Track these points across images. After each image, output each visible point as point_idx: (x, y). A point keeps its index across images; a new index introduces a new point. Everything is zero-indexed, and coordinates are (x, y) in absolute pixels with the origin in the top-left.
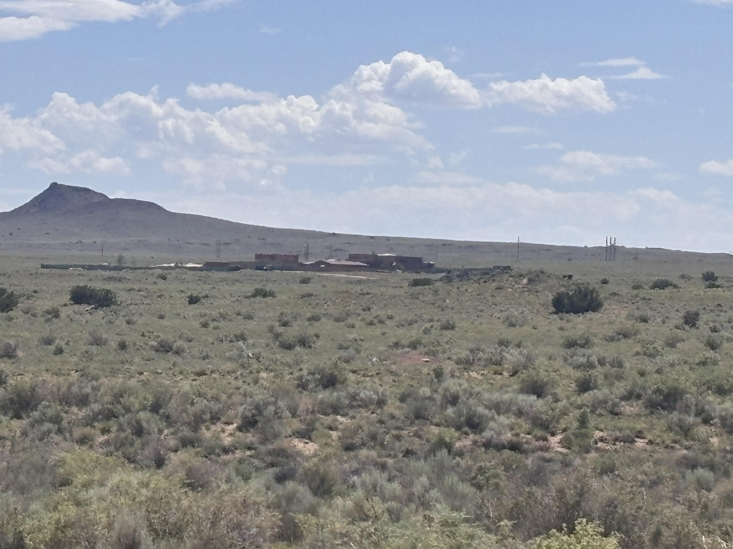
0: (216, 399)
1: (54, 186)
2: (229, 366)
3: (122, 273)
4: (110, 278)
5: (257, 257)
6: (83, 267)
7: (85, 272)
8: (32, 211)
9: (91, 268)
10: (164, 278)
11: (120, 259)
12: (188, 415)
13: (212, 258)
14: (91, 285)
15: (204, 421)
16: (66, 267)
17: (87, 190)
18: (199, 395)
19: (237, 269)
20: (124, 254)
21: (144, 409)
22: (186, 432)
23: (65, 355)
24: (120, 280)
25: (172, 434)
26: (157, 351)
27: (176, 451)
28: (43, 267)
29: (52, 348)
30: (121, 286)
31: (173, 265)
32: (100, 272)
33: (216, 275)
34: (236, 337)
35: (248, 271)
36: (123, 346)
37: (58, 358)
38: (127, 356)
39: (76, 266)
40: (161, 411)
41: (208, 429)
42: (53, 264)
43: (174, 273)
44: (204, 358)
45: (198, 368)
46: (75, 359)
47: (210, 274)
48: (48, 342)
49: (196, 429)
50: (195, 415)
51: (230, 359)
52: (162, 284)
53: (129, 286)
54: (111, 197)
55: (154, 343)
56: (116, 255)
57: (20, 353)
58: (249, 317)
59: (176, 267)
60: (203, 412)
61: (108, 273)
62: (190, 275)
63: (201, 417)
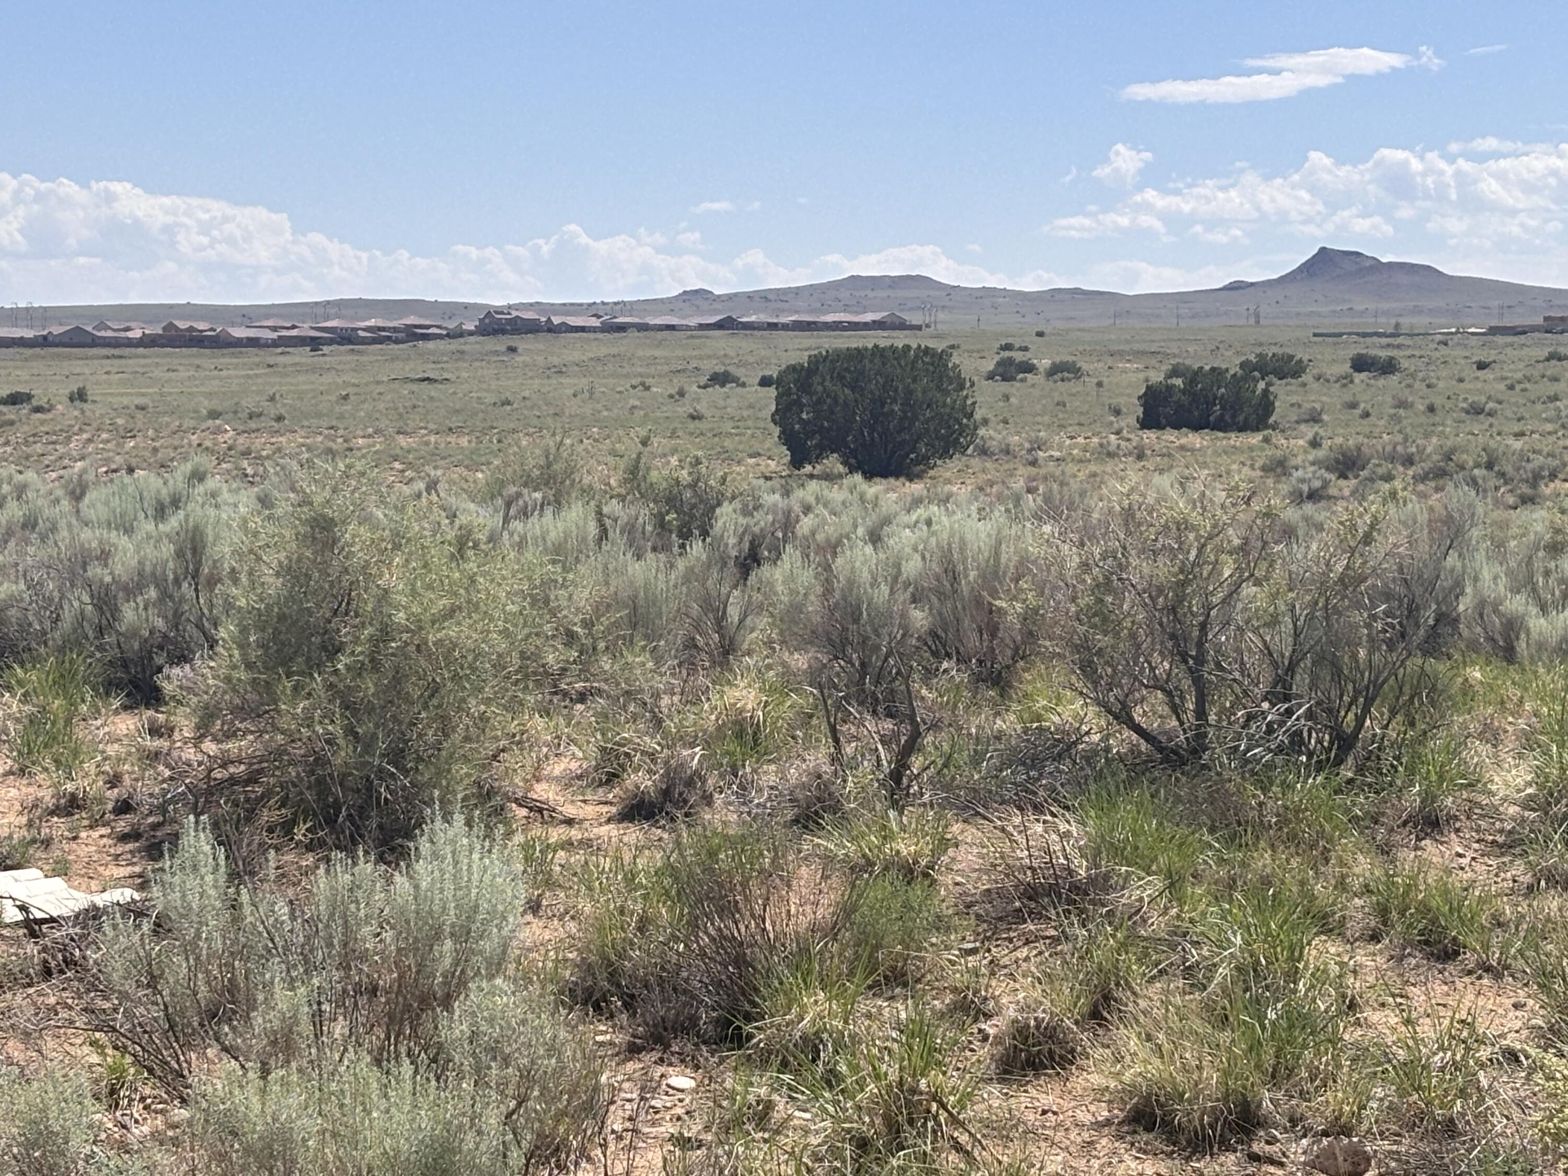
0: (1551, 455)
1: (1323, 250)
2: (1549, 427)
3: (1399, 340)
4: (1388, 345)
5: (1546, 319)
6: (1358, 334)
7: (1362, 340)
8: (1299, 277)
9: (1365, 335)
10: (1446, 344)
11: (1397, 326)
12: (1526, 471)
13: (1495, 323)
14: (1373, 352)
15: (1543, 478)
16: (1340, 335)
17: (1358, 254)
18: (1534, 452)
19: (1524, 333)
20: (1401, 320)
21: (1477, 465)
22: (1525, 489)
23: (1373, 419)
24: (1399, 347)
25: (1511, 491)
26: (1468, 412)
27: (1516, 508)
28: (1315, 335)
29: (1357, 412)
30: (1402, 353)
31: (1453, 330)
32: (1375, 339)
33: (1500, 339)
34: (1549, 397)
35: (1537, 335)
36: (1431, 409)
37: (1364, 422)
38: (1437, 419)
39: (1350, 334)
40: (1496, 468)
41: (1547, 486)
42: (1325, 331)
43: (1456, 338)
44: (1519, 420)
45: (1516, 429)
46: (1382, 422)
47: (1495, 338)
48: (1353, 406)
49: (1534, 486)
50: (1533, 472)
51: (1547, 420)
52: (1444, 350)
53: (1409, 352)
54: (1384, 260)
55: (1465, 405)
56: (1393, 321)
57: (1325, 417)
58: (1556, 380)
59: (1457, 332)
60: (1542, 468)
61: (1384, 341)
62: (1474, 341)
63: (1539, 473)
